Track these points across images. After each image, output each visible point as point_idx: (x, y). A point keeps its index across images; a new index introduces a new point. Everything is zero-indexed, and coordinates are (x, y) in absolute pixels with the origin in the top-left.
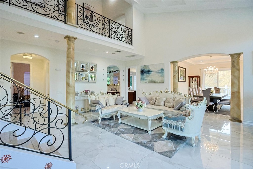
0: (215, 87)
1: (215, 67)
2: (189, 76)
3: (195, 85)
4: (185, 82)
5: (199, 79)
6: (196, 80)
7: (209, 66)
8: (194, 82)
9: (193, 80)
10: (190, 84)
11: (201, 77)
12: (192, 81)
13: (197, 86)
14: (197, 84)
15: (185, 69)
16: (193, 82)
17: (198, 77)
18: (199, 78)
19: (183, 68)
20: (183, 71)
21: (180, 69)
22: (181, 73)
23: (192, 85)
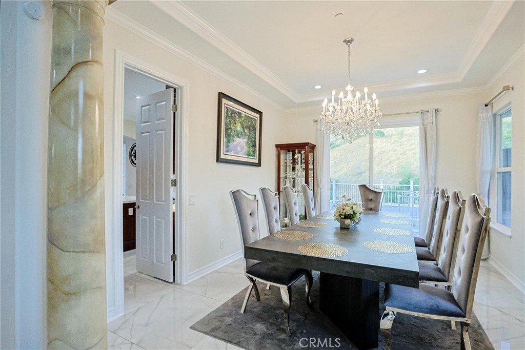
0: (364, 186)
1: (366, 90)
2: (277, 146)
4: (259, 164)
5: (311, 158)
7: (341, 87)
10: (282, 175)
11: (318, 150)
15: (260, 113)
16: (294, 169)
18: (311, 153)
19: (248, 107)
20: (242, 119)
21: (227, 108)
22: (235, 124)
23: (293, 178)
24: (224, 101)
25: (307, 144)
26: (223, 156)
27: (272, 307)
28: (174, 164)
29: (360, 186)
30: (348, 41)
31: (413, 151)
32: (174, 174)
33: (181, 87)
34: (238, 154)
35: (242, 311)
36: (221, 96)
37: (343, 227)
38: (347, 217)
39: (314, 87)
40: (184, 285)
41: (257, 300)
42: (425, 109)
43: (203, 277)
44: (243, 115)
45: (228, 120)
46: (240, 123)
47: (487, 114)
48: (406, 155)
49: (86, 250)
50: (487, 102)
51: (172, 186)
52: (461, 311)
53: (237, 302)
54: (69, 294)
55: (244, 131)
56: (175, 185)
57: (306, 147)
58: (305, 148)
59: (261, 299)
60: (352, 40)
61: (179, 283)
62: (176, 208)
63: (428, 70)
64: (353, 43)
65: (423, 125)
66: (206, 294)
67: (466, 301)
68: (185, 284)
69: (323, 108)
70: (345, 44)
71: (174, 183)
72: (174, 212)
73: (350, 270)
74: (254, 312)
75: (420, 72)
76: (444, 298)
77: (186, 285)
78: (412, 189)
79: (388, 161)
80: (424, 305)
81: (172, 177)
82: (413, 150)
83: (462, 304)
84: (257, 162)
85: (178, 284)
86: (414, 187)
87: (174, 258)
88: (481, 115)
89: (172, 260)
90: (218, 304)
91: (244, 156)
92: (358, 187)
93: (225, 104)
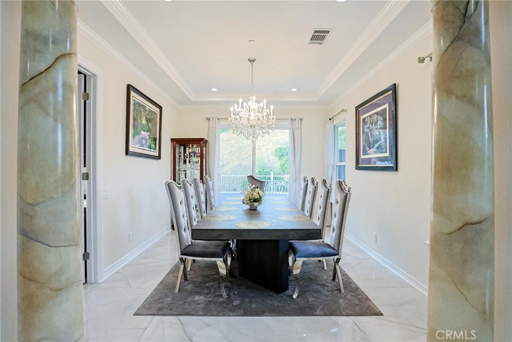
0: (251, 176)
2: (172, 140)
3: (192, 170)
4: (159, 157)
5: (204, 153)
6: (195, 153)
8: (189, 162)
9: (187, 153)
10: (177, 168)
11: (211, 144)
12: (182, 157)
13: (198, 173)
14: (199, 168)
15: (160, 108)
16: (185, 162)
17: (201, 142)
18: (204, 149)
19: (151, 102)
20: (147, 112)
21: (134, 100)
22: (141, 117)
23: (184, 171)
24: (132, 93)
25: (202, 139)
26: (131, 149)
27: (201, 282)
28: (85, 156)
29: (248, 176)
30: (252, 61)
31: (266, 147)
32: (85, 167)
33: (95, 76)
34: (143, 147)
35: (177, 291)
36: (129, 88)
37: (252, 209)
38: (255, 200)
39: (210, 89)
40: (100, 283)
41: (185, 280)
42: (293, 118)
43: (117, 273)
44: (147, 109)
45: (135, 113)
46: (145, 116)
47: (330, 126)
48: (260, 150)
49: (71, 244)
50: (331, 117)
51: (83, 180)
52: (335, 252)
53: (166, 286)
54: (58, 290)
55: (148, 124)
56: (87, 179)
57: (202, 142)
58: (200, 143)
59: (188, 279)
60: (255, 60)
61: (93, 282)
62: (89, 203)
63: (298, 89)
64: (255, 62)
65: (292, 129)
66: (130, 286)
67: (339, 247)
68: (101, 281)
69: (231, 112)
70: (249, 62)
71: (86, 176)
72: (85, 208)
73: (279, 235)
74: (187, 289)
75: (293, 90)
76: (325, 247)
77: (103, 282)
78: (272, 179)
79: (247, 155)
80: (318, 252)
81: (84, 170)
82: (266, 145)
83: (336, 248)
84: (157, 155)
85: (92, 284)
86: (274, 177)
87: (86, 256)
88: (327, 126)
89: (84, 258)
90: (149, 292)
91: (148, 149)
92: (246, 178)
93: (133, 96)
